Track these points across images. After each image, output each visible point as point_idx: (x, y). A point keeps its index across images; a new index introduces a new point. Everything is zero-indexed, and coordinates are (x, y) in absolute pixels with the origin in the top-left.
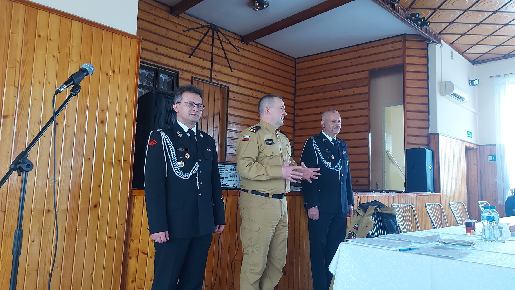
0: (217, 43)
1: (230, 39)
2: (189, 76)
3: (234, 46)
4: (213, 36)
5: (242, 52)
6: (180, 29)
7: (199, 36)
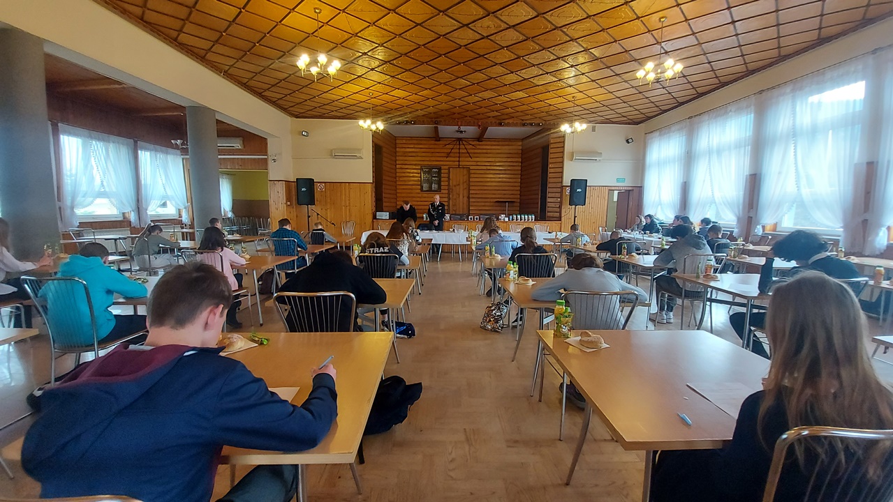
0: (462, 146)
1: (470, 142)
2: (447, 167)
3: (473, 145)
4: (459, 144)
5: (478, 147)
6: (441, 146)
7: (451, 146)
